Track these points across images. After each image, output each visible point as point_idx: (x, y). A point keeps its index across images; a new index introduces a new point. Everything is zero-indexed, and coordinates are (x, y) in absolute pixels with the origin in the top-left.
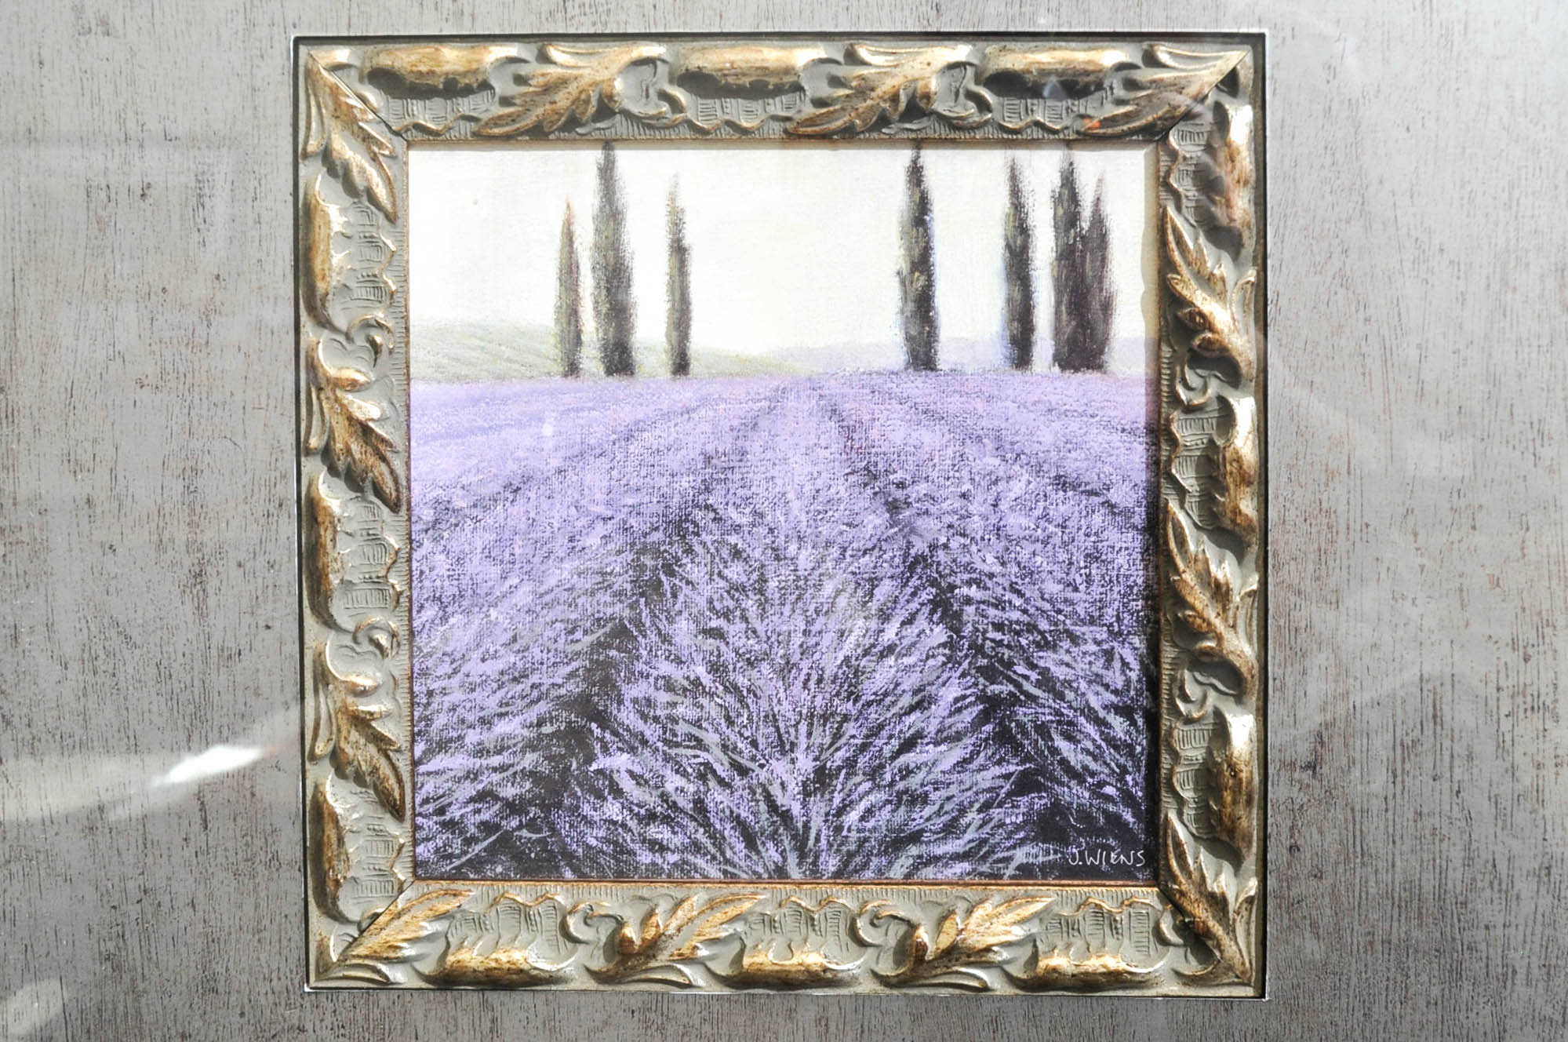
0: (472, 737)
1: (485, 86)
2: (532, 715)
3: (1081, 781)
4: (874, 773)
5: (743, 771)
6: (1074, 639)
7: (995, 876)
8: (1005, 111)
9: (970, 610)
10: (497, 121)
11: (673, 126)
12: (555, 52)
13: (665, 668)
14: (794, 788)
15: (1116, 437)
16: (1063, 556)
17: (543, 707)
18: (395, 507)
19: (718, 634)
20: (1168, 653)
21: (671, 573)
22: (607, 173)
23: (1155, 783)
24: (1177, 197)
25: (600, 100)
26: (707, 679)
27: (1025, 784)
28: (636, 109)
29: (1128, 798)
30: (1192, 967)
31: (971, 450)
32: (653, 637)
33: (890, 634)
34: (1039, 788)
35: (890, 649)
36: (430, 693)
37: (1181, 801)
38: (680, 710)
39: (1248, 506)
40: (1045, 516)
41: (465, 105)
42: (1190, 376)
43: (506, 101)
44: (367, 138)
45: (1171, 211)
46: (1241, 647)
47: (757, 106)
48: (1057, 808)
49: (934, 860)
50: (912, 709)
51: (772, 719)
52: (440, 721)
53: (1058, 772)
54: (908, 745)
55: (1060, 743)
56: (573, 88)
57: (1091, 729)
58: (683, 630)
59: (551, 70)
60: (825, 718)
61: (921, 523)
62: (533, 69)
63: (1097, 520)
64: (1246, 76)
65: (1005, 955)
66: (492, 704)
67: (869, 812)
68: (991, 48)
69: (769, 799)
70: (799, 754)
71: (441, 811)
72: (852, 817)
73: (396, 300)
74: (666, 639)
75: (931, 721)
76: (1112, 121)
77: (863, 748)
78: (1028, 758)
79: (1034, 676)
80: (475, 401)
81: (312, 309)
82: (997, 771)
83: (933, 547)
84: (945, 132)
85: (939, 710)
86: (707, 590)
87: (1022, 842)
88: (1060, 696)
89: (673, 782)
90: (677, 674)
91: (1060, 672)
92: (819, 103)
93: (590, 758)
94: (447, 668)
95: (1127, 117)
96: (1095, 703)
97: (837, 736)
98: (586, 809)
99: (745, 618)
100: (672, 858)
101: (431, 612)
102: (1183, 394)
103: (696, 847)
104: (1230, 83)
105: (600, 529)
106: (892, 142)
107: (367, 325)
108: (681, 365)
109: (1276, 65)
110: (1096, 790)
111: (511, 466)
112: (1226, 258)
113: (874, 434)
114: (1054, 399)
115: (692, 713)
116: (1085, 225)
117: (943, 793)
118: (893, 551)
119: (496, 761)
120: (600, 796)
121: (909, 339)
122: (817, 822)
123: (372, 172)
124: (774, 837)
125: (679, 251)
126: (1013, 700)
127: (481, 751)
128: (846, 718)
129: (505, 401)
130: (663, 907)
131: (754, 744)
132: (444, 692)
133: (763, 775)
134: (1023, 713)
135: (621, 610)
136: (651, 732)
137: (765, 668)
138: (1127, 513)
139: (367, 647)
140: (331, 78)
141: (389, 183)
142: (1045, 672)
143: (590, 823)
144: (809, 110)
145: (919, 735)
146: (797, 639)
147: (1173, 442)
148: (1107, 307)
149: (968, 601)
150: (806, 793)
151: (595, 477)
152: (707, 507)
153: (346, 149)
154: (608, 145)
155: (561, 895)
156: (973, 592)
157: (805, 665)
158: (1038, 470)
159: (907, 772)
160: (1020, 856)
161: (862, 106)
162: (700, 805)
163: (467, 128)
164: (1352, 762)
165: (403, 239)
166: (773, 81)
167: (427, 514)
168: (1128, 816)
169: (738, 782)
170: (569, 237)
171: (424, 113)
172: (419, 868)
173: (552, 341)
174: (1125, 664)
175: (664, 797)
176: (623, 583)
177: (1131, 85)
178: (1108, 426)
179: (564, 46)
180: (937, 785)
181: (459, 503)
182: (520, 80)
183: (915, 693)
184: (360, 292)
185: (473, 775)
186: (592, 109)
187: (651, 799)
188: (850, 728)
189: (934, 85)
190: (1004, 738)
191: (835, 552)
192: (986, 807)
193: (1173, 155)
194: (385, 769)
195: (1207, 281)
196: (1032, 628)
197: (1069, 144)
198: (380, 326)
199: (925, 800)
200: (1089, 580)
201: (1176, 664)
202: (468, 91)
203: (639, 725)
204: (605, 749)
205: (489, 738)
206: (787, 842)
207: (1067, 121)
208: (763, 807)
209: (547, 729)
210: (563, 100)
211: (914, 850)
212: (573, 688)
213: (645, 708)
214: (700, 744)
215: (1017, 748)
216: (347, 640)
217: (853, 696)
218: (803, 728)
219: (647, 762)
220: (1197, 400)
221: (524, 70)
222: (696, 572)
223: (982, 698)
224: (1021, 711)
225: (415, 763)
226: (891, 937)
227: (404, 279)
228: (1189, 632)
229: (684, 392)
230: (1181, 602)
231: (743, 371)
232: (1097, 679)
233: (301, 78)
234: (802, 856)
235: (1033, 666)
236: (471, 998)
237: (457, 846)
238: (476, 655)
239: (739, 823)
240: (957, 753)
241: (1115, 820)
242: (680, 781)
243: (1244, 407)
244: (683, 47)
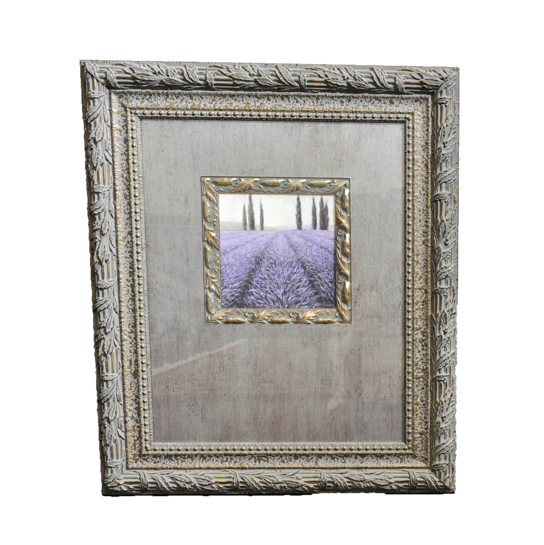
0: (230, 286)
1: (231, 184)
2: (240, 283)
3: (325, 293)
4: (293, 292)
5: (273, 292)
6: (323, 271)
7: (311, 308)
8: (312, 190)
9: (307, 267)
10: (233, 190)
11: (261, 191)
12: (242, 180)
13: (260, 276)
14: (281, 294)
15: (329, 240)
16: (321, 259)
17: (241, 282)
18: (218, 250)
19: (268, 270)
20: (337, 273)
21: (261, 261)
22: (250, 198)
23: (336, 293)
24: (338, 203)
25: (249, 188)
26: (267, 277)
27: (316, 294)
28: (255, 188)
29: (332, 296)
30: (341, 320)
31: (307, 242)
32: (258, 271)
33: (295, 270)
34: (318, 294)
35: (295, 273)
36: (224, 279)
37: (339, 295)
38: (263, 282)
39: (348, 250)
40: (319, 252)
41: (228, 187)
42: (340, 230)
43: (234, 187)
44: (213, 192)
45: (337, 205)
46: (347, 272)
47: (273, 188)
48: (321, 297)
49: (302, 305)
50: (298, 282)
51: (277, 283)
52: (225, 284)
53: (321, 292)
54: (298, 288)
55: (321, 287)
56: (245, 185)
57: (326, 285)
58: (263, 269)
59: (241, 182)
60: (285, 283)
61: (300, 253)
62: (239, 182)
63: (327, 253)
64: (348, 184)
65: (312, 318)
66: (233, 281)
67: (292, 298)
68: (309, 180)
69: (277, 296)
70: (281, 289)
71: (225, 298)
72: (290, 299)
73: (218, 218)
74: (260, 271)
75: (301, 284)
76: (328, 191)
77: (291, 288)
78: (316, 290)
79: (317, 277)
80: (230, 234)
81: (204, 219)
82: (312, 292)
83: (302, 257)
84: (302, 193)
85: (303, 282)
86: (267, 264)
87: (316, 303)
88: (321, 280)
89: (262, 293)
90: (262, 276)
91: (321, 276)
92: (283, 188)
93: (249, 290)
94: (226, 275)
95: (330, 191)
96: (327, 281)
97: (287, 286)
98: (248, 298)
99: (273, 268)
100: (262, 305)
101: (223, 267)
102: (339, 234)
103: (265, 303)
104: (345, 185)
105: (250, 254)
106: (294, 194)
107: (213, 221)
108: (262, 228)
109: (352, 183)
110: (327, 295)
111: (236, 244)
112: (345, 213)
113: (292, 239)
114: (320, 234)
115: (264, 283)
116: (324, 207)
117: (303, 295)
118: (295, 258)
119: (234, 290)
120: (250, 295)
121: (297, 225)
122: (284, 299)
123: (213, 197)
124: (278, 302)
125: (262, 211)
126: (314, 281)
127: (232, 288)
128: (288, 283)
129: (235, 233)
130: (260, 312)
131: (274, 287)
132: (226, 279)
133: (276, 292)
134: (316, 283)
135: (253, 267)
136: (258, 286)
137: (276, 276)
138: (331, 252)
139: (214, 272)
140: (207, 183)
141: (216, 199)
142: (319, 276)
143: (249, 300)
144: (281, 189)
145: (300, 286)
146: (281, 271)
147: (337, 241)
148: (328, 220)
149: (307, 265)
150: (282, 295)
151: (249, 246)
152: (267, 251)
153: (209, 194)
154: (250, 194)
155: (244, 310)
156: (308, 264)
157: (282, 275)
158: (318, 245)
159: (298, 292)
160: (315, 305)
161: (289, 189)
162: (266, 297)
163: (228, 191)
164: (364, 289)
165: (218, 208)
166: (276, 185)
167: (223, 251)
168: (332, 299)
169: (272, 293)
170: (244, 208)
171: (222, 188)
172: (222, 306)
173: (242, 224)
174: (331, 275)
175: (260, 296)
176: (254, 262)
177: (330, 186)
178: (328, 239)
179: (244, 178)
180: (302, 294)
181: (228, 250)
182: (236, 184)
183: (299, 279)
184: (212, 216)
185: (230, 292)
186: (248, 188)
187: (258, 296)
188: (289, 285)
189: (300, 186)
190: (313, 286)
191: (286, 258)
192: (310, 297)
193: (337, 196)
194: (217, 291)
195: (342, 216)
196: (317, 269)
197: (321, 195)
198: (215, 222)
199: (301, 296)
200: (325, 262)
201: (338, 275)
202: (228, 185)
203: (256, 284)
204: (251, 288)
205: (233, 286)
206: (280, 303)
207: (321, 191)
208: (276, 297)
209: (242, 285)
210: (243, 187)
211: (299, 304)
212: (246, 279)
213: (257, 282)
214: (266, 287)
215: (315, 288)
216: (211, 270)
217: (289, 280)
218: (282, 285)
219: (258, 290)
220: (341, 234)
221: (237, 182)
222: (265, 261)
223: (309, 280)
224: (315, 282)
225: (222, 290)
226: (295, 316)
227: (219, 215)
228: (340, 269)
229: (263, 233)
230: (339, 265)
231: (272, 229)
232: (327, 277)
233: (202, 183)
234: (282, 305)
235: (317, 275)
236: (231, 325)
237: (228, 303)
238: (231, 274)
239: (272, 300)
240: (306, 289)
241: (330, 299)
242: (263, 293)
243: (348, 236)
244: (262, 179)
